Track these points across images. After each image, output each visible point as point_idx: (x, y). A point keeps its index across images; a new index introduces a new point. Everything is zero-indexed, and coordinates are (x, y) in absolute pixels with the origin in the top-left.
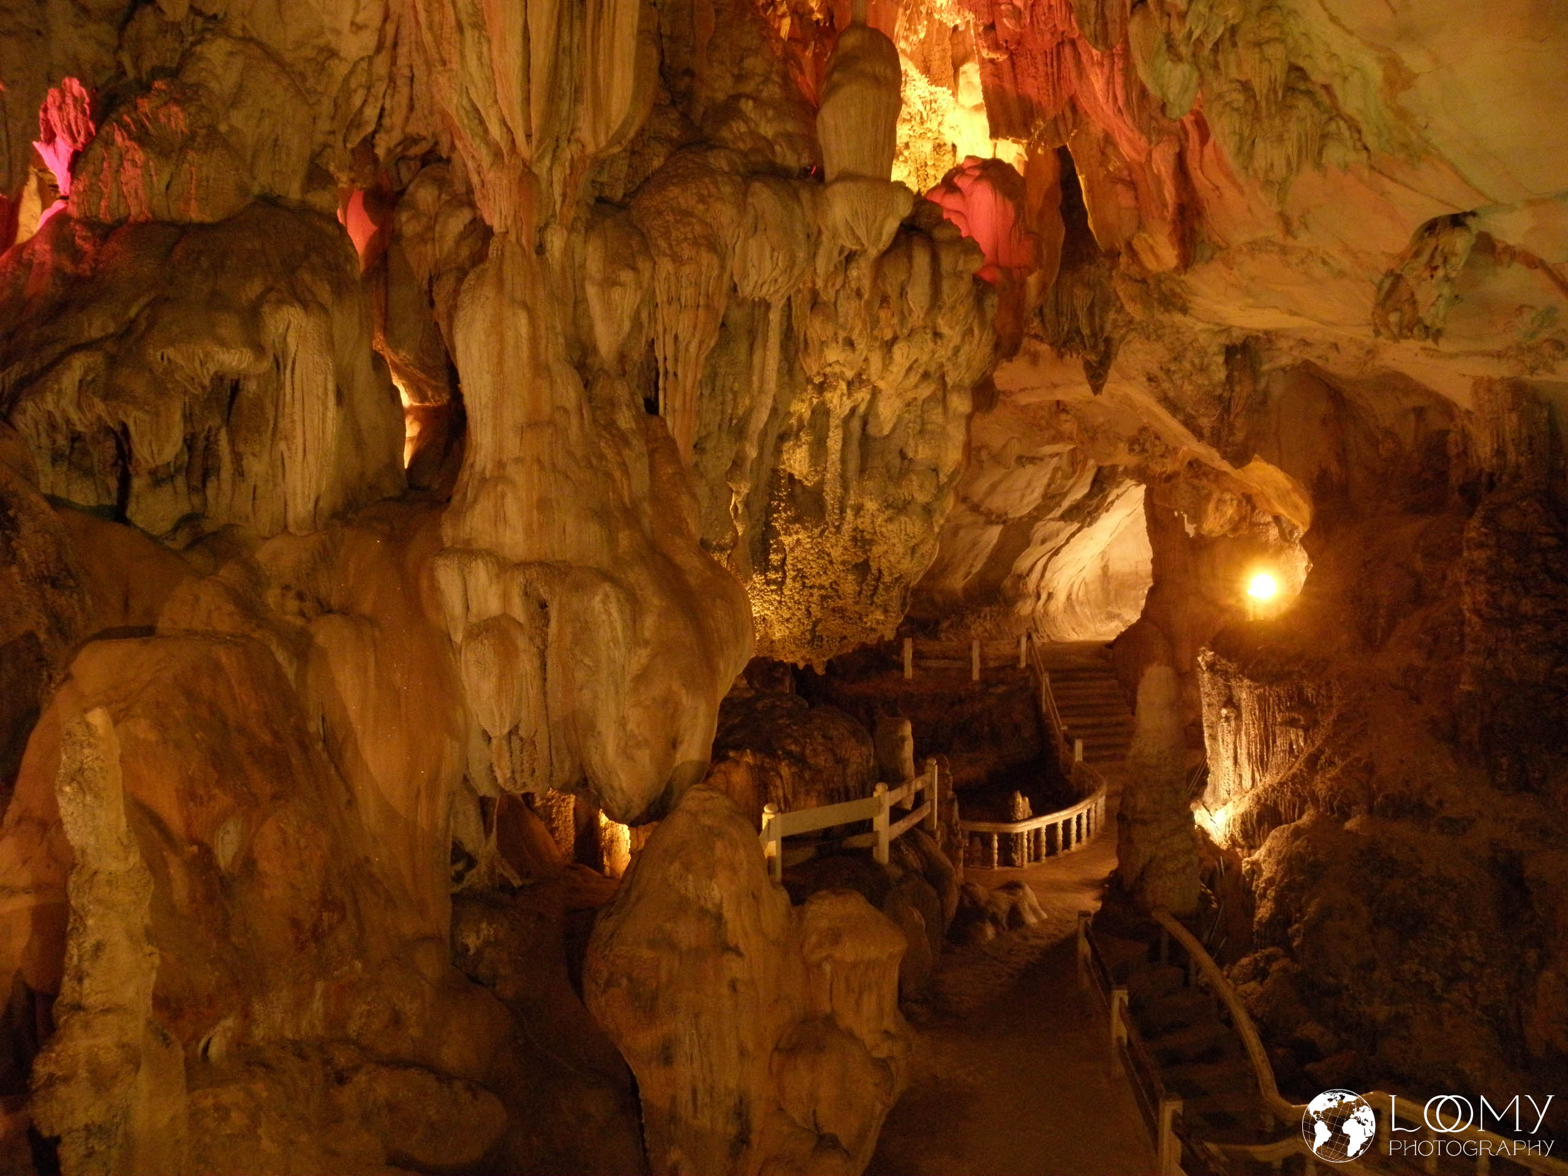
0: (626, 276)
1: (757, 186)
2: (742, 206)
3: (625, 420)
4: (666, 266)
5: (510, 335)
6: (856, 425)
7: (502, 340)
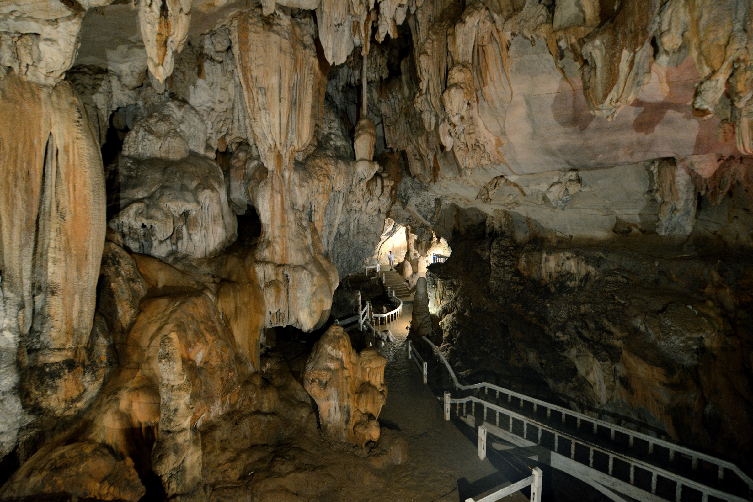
0: (306, 184)
1: (340, 161)
2: (336, 167)
3: (305, 223)
4: (316, 182)
5: (276, 201)
6: (356, 221)
7: (273, 203)
